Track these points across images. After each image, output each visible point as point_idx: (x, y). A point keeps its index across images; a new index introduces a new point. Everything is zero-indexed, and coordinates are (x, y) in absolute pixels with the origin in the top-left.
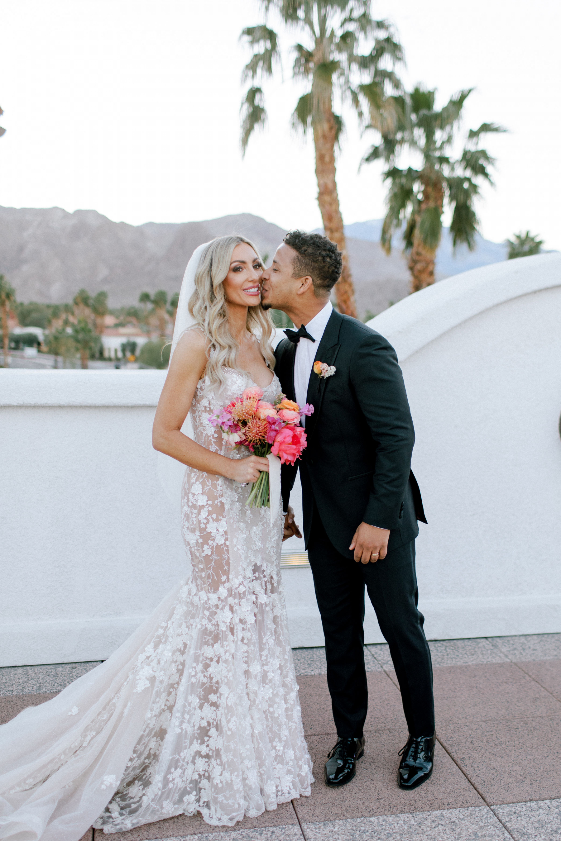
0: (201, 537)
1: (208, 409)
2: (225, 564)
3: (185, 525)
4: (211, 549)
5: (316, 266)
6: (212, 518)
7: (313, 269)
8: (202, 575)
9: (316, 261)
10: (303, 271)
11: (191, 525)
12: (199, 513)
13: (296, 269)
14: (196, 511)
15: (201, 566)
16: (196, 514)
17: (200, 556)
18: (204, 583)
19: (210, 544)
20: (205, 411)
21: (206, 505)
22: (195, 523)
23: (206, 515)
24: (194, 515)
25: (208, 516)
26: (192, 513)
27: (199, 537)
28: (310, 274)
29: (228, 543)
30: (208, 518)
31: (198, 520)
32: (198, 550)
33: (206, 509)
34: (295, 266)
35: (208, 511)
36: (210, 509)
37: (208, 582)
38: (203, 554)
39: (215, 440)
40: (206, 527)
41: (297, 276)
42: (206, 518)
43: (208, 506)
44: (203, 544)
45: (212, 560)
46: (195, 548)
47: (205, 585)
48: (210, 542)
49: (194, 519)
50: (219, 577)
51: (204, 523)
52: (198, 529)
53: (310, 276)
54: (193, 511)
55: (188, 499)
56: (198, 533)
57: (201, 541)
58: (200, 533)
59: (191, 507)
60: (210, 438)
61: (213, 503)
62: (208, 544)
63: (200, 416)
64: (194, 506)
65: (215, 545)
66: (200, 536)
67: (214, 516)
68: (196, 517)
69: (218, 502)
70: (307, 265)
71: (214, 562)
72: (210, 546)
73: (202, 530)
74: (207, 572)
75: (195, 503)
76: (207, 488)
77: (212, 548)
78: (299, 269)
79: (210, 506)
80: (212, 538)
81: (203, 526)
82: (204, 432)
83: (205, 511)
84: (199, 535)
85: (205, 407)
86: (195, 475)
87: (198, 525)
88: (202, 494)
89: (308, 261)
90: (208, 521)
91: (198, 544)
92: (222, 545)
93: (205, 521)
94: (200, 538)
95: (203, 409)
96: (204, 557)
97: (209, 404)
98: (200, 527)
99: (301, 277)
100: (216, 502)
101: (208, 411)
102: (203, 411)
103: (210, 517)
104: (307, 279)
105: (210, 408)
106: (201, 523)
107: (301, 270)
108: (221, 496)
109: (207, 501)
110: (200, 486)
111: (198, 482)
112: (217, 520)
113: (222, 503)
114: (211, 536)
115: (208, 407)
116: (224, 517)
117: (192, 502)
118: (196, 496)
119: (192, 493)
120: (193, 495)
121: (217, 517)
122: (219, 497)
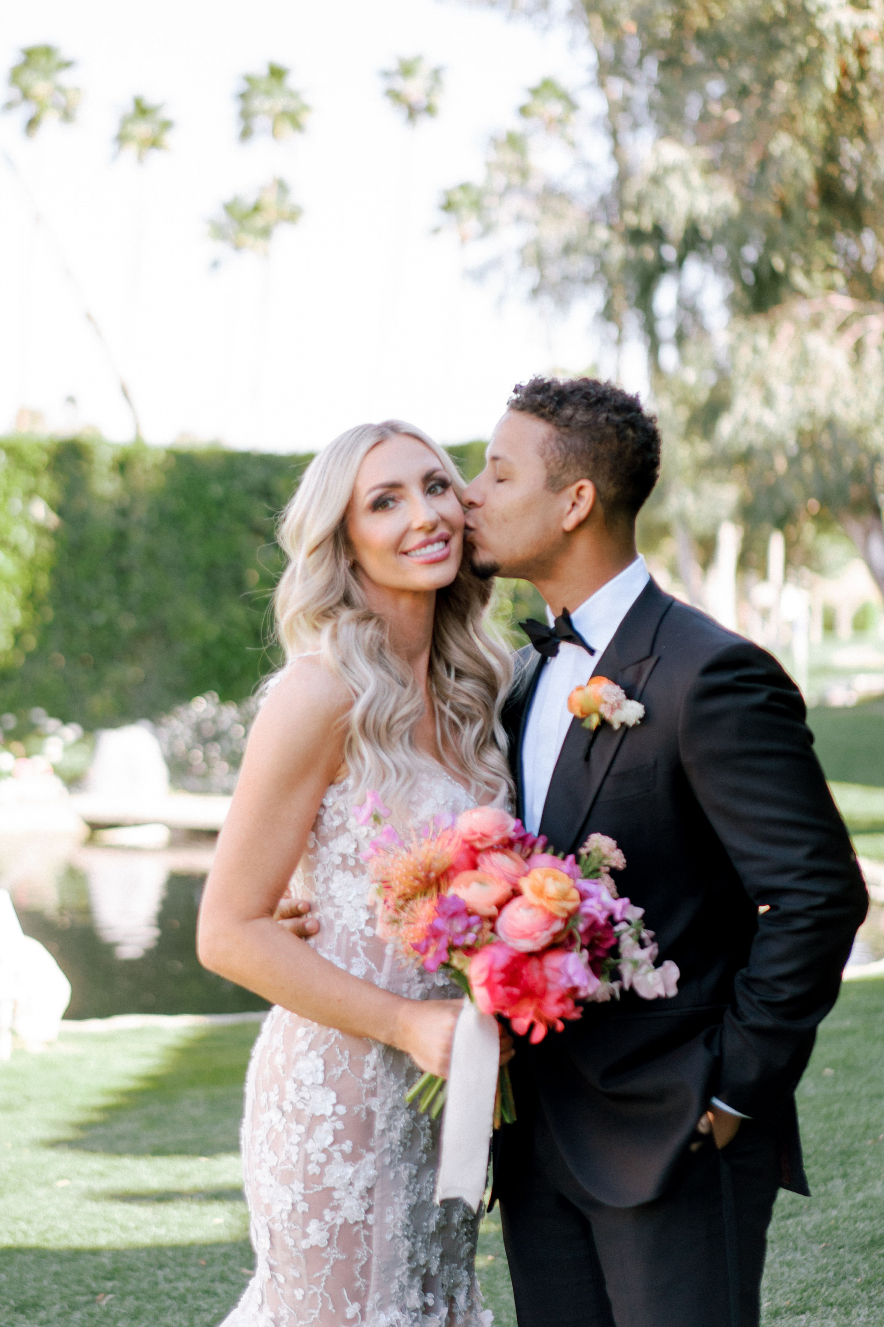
0: (305, 1198)
1: (351, 862)
2: (360, 1273)
3: (264, 1161)
4: (328, 1231)
5: (602, 451)
6: (341, 1151)
7: (595, 460)
8: (294, 1296)
9: (602, 440)
10: (570, 469)
11: (283, 1163)
12: (309, 1133)
13: (551, 465)
14: (302, 1129)
15: (297, 1272)
16: (299, 1135)
17: (295, 1246)
19: (327, 1218)
20: (344, 866)
21: (330, 1117)
23: (329, 1142)
24: (296, 1139)
25: (331, 1145)
26: (288, 1132)
27: (301, 1198)
28: (588, 474)
29: (371, 1218)
30: (331, 1149)
31: (302, 1154)
32: (293, 1231)
33: (327, 1126)
34: (550, 458)
35: (335, 1132)
36: (339, 1125)
38: (304, 1244)
39: (364, 944)
40: (322, 1174)
41: (556, 482)
42: (324, 1151)
43: (334, 1118)
44: (306, 1217)
46: (286, 1225)
48: (328, 1215)
49: (295, 1150)
51: (318, 1163)
52: (300, 1176)
53: (590, 480)
55: (282, 1093)
56: (298, 1186)
57: (303, 1207)
58: (305, 1188)
59: (290, 1117)
60: (353, 938)
61: (349, 1109)
62: (321, 1218)
63: (327, 880)
65: (339, 1221)
66: (303, 1195)
67: (347, 1146)
68: (298, 1144)
69: (361, 1109)
70: (579, 452)
71: (332, 1268)
72: (327, 1223)
73: (308, 1179)
75: (300, 1106)
76: (337, 1072)
77: (331, 1230)
78: (560, 465)
79: (340, 1118)
80: (335, 1203)
81: (314, 1169)
82: (338, 922)
83: (327, 1132)
84: (302, 1191)
85: (344, 857)
86: (307, 1033)
87: (301, 1165)
88: (323, 1084)
89: (578, 442)
90: (330, 1158)
91: (295, 1216)
92: (356, 1223)
93: (323, 1158)
94: (304, 1200)
95: (338, 860)
96: (305, 1252)
98: (305, 1172)
99: (565, 486)
100: (356, 1109)
101: (352, 870)
102: (338, 867)
103: (336, 1147)
104: (581, 488)
105: (357, 860)
106: (312, 1162)
107: (566, 468)
108: (373, 1093)
109: (334, 1105)
110: (320, 1063)
111: (313, 1054)
112: (353, 1158)
113: (370, 1113)
114: (332, 1199)
115: (351, 857)
116: (370, 1150)
117: (291, 1103)
118: (304, 1089)
119: (295, 1081)
120: (295, 1086)
121: (354, 1148)
122: (366, 1095)
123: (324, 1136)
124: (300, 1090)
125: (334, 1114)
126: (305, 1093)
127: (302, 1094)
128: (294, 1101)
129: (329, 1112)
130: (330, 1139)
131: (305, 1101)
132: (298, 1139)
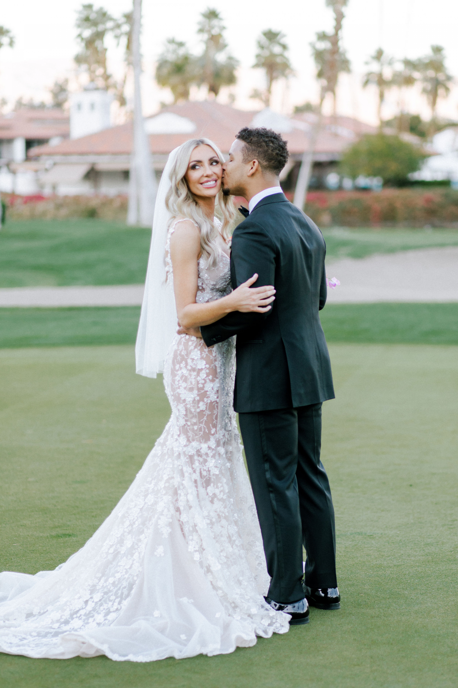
0: (198, 395)
2: (215, 418)
3: (181, 386)
4: (206, 405)
5: (261, 150)
6: (209, 379)
7: (258, 153)
8: (194, 428)
9: (261, 146)
10: (250, 156)
11: (190, 385)
12: (198, 375)
13: (245, 155)
14: (195, 373)
15: (194, 420)
16: (194, 375)
17: (195, 411)
18: (196, 435)
21: (204, 369)
22: (193, 383)
23: (205, 377)
24: (193, 377)
25: (206, 377)
27: (197, 395)
28: (256, 157)
29: (218, 400)
30: (205, 379)
31: (196, 381)
32: (194, 406)
33: (204, 371)
34: (244, 153)
35: (207, 373)
36: (208, 371)
37: (200, 434)
38: (198, 410)
40: (204, 387)
41: (246, 161)
42: (204, 379)
43: (206, 369)
44: (199, 401)
45: (205, 415)
46: (191, 405)
47: (197, 437)
48: (205, 400)
49: (193, 380)
50: (210, 430)
51: (202, 384)
52: (196, 388)
53: (257, 159)
54: (192, 373)
56: (196, 392)
57: (198, 398)
58: (198, 392)
59: (190, 371)
61: (210, 366)
62: (203, 401)
64: (193, 370)
65: (209, 401)
66: (197, 394)
67: (211, 377)
68: (195, 378)
69: (213, 365)
70: (253, 150)
71: (207, 417)
72: (205, 402)
73: (199, 389)
74: (200, 425)
75: (194, 367)
77: (207, 404)
78: (247, 155)
79: (208, 369)
80: (208, 396)
81: (200, 386)
83: (204, 373)
86: (193, 343)
87: (196, 386)
88: (201, 359)
89: (254, 147)
90: (206, 382)
91: (195, 401)
92: (214, 402)
93: (203, 382)
94: (197, 396)
96: (199, 413)
97: (202, 284)
98: (198, 387)
99: (250, 161)
100: (212, 365)
103: (207, 378)
104: (254, 162)
105: (202, 287)
106: (200, 383)
107: (249, 156)
108: (215, 360)
109: (205, 365)
110: (199, 352)
111: (196, 349)
112: (212, 381)
113: (216, 367)
114: (207, 394)
115: (200, 286)
116: (217, 378)
117: (190, 366)
118: (194, 361)
119: (191, 359)
120: (191, 360)
121: (213, 378)
122: (214, 361)
123: (203, 375)
124: (193, 362)
125: (205, 368)
126: (195, 362)
127: (194, 363)
128: (191, 365)
129: (204, 367)
130: (205, 376)
131: (195, 365)
132: (194, 377)
